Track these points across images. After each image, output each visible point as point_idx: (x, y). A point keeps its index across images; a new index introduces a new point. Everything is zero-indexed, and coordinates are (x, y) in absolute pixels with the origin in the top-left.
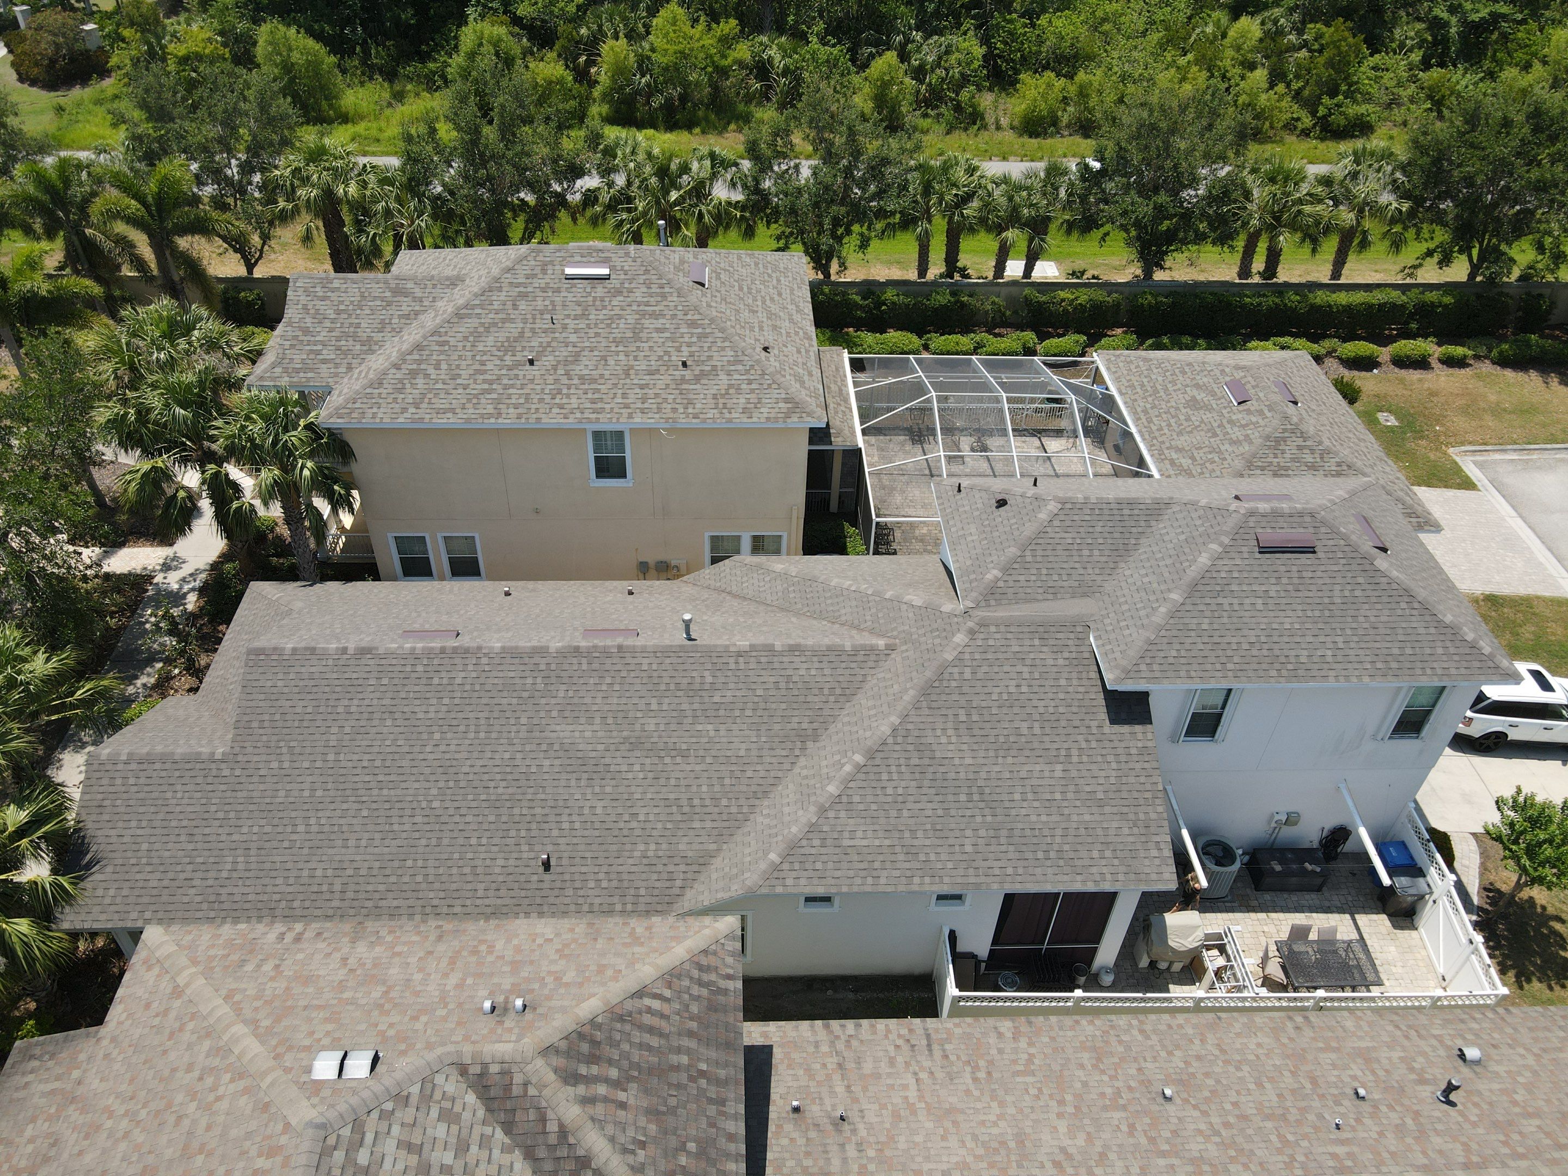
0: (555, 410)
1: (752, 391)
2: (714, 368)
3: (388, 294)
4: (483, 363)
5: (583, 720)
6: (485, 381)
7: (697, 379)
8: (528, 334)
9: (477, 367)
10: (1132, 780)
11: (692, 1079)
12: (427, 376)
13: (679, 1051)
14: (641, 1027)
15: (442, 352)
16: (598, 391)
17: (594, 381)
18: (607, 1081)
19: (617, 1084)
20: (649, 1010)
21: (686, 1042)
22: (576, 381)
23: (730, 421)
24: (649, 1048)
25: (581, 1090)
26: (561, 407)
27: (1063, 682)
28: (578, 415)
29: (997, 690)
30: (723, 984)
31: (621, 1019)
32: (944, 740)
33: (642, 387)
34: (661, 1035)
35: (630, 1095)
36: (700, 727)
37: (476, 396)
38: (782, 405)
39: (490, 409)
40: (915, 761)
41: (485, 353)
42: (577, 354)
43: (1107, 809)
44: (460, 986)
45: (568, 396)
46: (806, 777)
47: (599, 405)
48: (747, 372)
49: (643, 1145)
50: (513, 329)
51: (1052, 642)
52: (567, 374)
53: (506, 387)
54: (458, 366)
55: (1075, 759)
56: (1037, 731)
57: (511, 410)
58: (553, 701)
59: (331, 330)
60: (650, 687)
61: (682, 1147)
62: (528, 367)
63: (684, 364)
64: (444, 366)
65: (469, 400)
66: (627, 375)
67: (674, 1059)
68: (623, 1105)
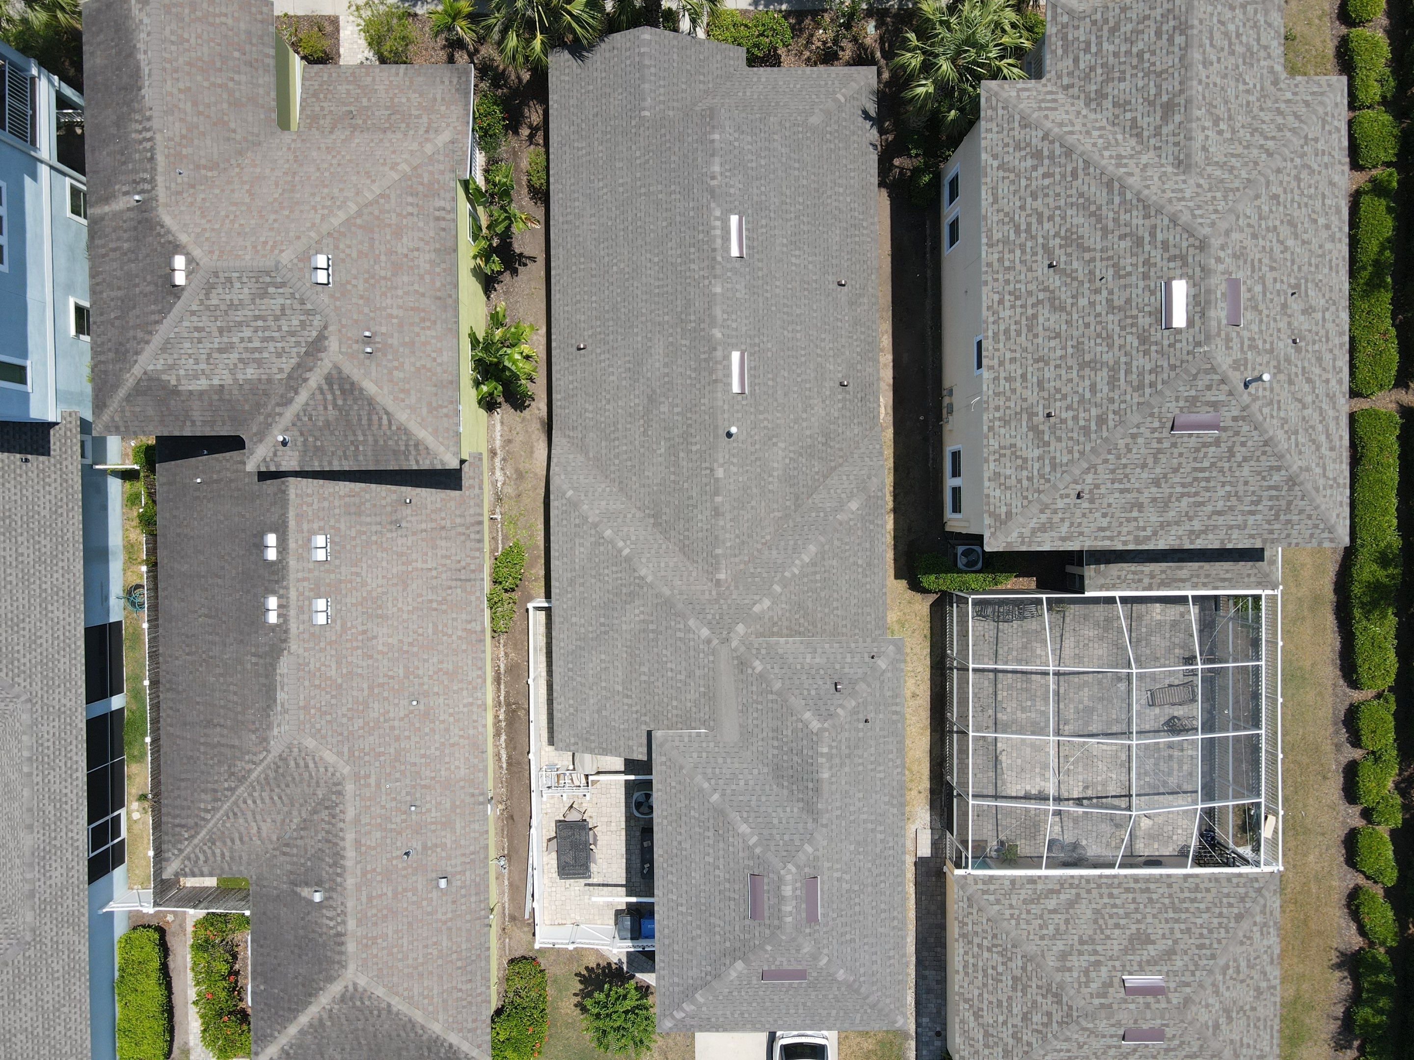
0: (996, 297)
1: (1019, 481)
2: (1048, 444)
3: (1165, 98)
4: (1051, 218)
5: (666, 360)
6: (1029, 225)
7: (1033, 428)
8: (1087, 256)
9: (1046, 213)
10: (614, 737)
11: (352, 443)
12: (1035, 168)
13: (365, 435)
15: (1063, 176)
16: (1019, 333)
17: (1030, 329)
18: (335, 399)
19: (335, 405)
20: (380, 418)
21: (370, 439)
22: (1030, 312)
23: (987, 461)
25: (325, 387)
26: (1001, 302)
28: (991, 319)
29: (669, 654)
30: (411, 458)
31: (370, 404)
33: (1024, 376)
35: (332, 413)
36: (662, 443)
37: (1012, 219)
38: (1004, 509)
39: (997, 235)
41: (1064, 218)
42: (1062, 309)
43: (596, 716)
44: (391, 316)
45: (1013, 307)
46: (625, 517)
47: (1002, 337)
48: (1042, 476)
50: (1094, 240)
51: (702, 700)
52: (1039, 302)
53: (1022, 247)
54: (1047, 195)
57: (996, 256)
58: (679, 337)
59: (1116, 55)
60: (689, 406)
62: (1047, 263)
63: (1049, 415)
64: (1046, 182)
65: (1007, 215)
66: (1037, 361)
67: (359, 433)
68: (326, 408)
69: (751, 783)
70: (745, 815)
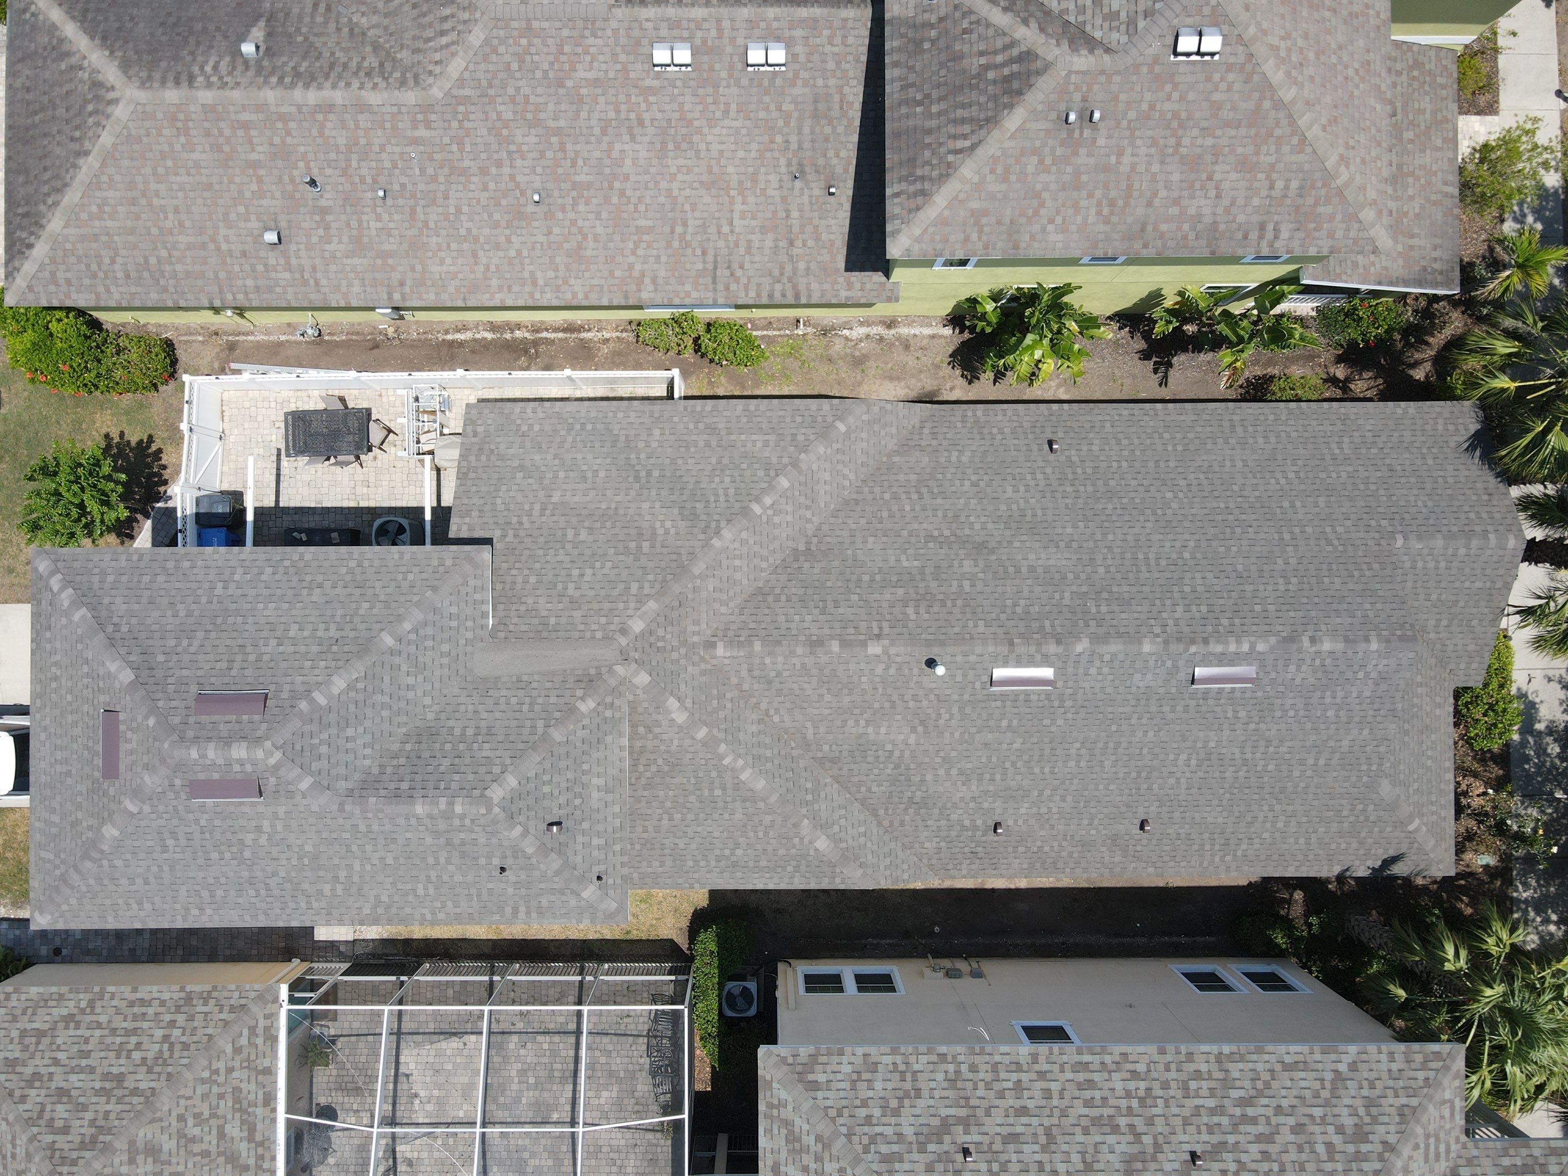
0: (1141, 1068)
1: (864, 1103)
2: (922, 1151)
4: (1266, 1155)
5: (1040, 570)
6: (1254, 1121)
7: (946, 1126)
9: (1273, 1149)
10: (484, 489)
11: (927, 96)
12: (1340, 1130)
13: (939, 114)
14: (971, 120)
16: (1088, 1103)
17: (1097, 1121)
18: (996, 67)
19: (986, 68)
20: (964, 137)
21: (933, 123)
22: (1122, 1121)
23: (894, 1051)
24: (963, 106)
25: (1015, 52)
26: (1135, 1075)
27: (533, 579)
28: (1108, 1059)
29: (605, 571)
30: (904, 186)
31: (988, 120)
32: (668, 524)
33: (1023, 1111)
34: (955, 121)
35: (974, 64)
36: (916, 563)
37: (1260, 1094)
38: (822, 1078)
39: (1235, 1069)
40: (700, 506)
43: (516, 463)
44: (1120, 154)
45: (1128, 1095)
46: (807, 508)
47: (1081, 1077)
48: (873, 1140)
49: (965, 31)
51: (536, 621)
52: (1138, 1136)
53: (1220, 1110)
54: (1300, 1150)
55: (537, 507)
56: (570, 533)
57: (1204, 1068)
58: (1074, 588)
60: (972, 603)
61: (933, 42)
62: (1199, 1149)
63: (966, 1152)
64: (1320, 1149)
65: (1267, 1085)
66: (1048, 1133)
67: (943, 105)
68: (981, 54)
69: (411, 695)
70: (360, 685)
